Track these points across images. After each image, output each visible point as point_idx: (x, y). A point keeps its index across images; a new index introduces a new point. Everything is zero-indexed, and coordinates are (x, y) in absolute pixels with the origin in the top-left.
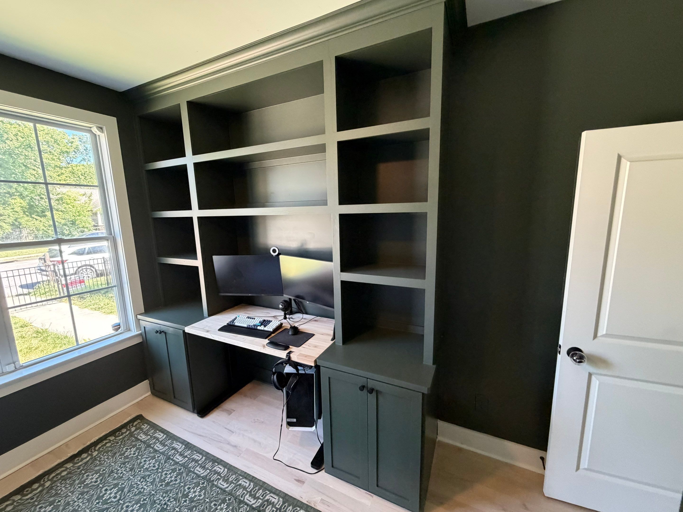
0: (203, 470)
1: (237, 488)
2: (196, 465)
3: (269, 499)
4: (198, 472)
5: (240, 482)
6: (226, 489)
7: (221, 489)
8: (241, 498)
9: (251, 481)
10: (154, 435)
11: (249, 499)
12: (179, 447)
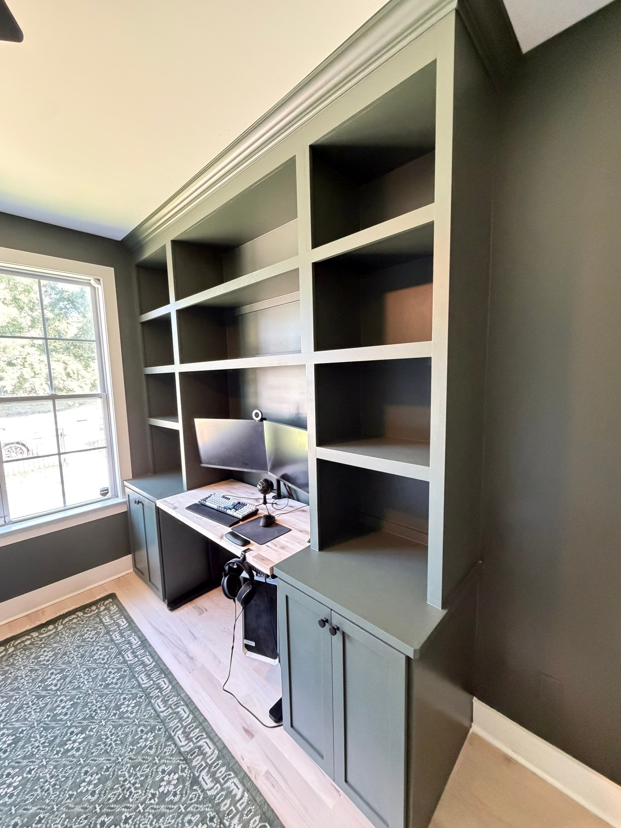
0: (147, 679)
1: (172, 717)
2: (142, 670)
3: (203, 746)
4: (141, 680)
5: (179, 709)
6: (161, 714)
7: (155, 711)
8: (172, 732)
9: (191, 711)
10: (117, 621)
11: (180, 737)
12: (135, 641)
